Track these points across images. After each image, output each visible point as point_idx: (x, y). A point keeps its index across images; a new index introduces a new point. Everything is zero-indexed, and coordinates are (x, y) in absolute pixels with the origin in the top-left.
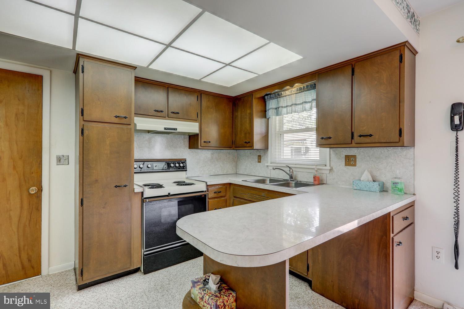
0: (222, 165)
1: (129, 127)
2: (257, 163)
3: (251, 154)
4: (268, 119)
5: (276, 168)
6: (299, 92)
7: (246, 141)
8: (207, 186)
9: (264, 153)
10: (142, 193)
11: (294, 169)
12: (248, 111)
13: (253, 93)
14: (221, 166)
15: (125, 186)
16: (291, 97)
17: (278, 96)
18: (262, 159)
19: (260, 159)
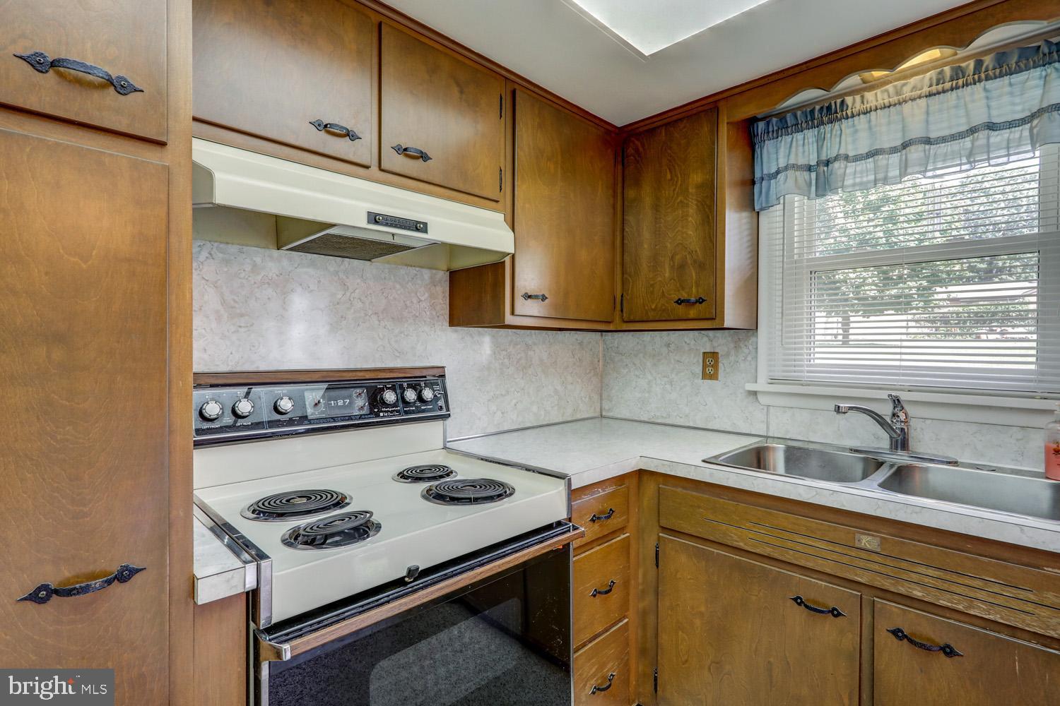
0: (559, 388)
1: (150, 156)
2: (700, 381)
3: (668, 345)
4: (758, 212)
5: (851, 408)
6: (948, 85)
7: (684, 296)
8: (573, 494)
9: (732, 345)
10: (252, 599)
11: (911, 410)
12: (697, 178)
13: (721, 104)
14: (556, 391)
15: (125, 575)
16: (901, 113)
17: (830, 113)
18: (720, 365)
19: (715, 366)
